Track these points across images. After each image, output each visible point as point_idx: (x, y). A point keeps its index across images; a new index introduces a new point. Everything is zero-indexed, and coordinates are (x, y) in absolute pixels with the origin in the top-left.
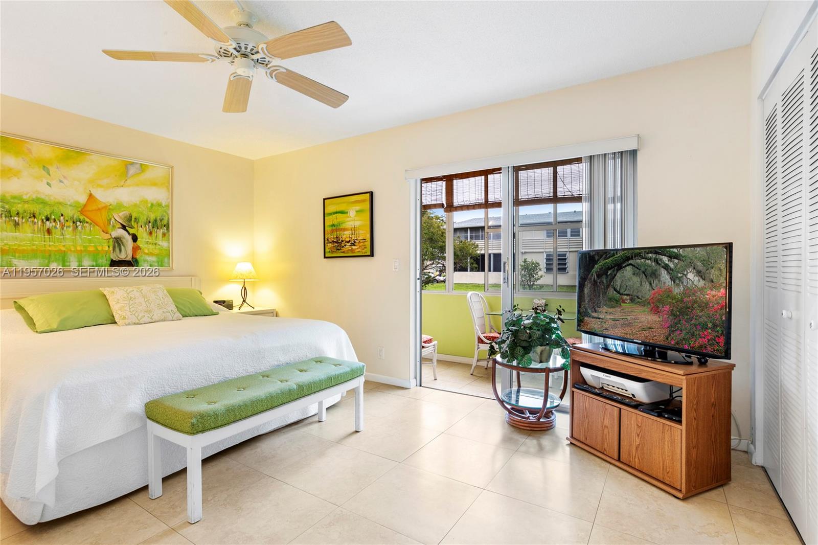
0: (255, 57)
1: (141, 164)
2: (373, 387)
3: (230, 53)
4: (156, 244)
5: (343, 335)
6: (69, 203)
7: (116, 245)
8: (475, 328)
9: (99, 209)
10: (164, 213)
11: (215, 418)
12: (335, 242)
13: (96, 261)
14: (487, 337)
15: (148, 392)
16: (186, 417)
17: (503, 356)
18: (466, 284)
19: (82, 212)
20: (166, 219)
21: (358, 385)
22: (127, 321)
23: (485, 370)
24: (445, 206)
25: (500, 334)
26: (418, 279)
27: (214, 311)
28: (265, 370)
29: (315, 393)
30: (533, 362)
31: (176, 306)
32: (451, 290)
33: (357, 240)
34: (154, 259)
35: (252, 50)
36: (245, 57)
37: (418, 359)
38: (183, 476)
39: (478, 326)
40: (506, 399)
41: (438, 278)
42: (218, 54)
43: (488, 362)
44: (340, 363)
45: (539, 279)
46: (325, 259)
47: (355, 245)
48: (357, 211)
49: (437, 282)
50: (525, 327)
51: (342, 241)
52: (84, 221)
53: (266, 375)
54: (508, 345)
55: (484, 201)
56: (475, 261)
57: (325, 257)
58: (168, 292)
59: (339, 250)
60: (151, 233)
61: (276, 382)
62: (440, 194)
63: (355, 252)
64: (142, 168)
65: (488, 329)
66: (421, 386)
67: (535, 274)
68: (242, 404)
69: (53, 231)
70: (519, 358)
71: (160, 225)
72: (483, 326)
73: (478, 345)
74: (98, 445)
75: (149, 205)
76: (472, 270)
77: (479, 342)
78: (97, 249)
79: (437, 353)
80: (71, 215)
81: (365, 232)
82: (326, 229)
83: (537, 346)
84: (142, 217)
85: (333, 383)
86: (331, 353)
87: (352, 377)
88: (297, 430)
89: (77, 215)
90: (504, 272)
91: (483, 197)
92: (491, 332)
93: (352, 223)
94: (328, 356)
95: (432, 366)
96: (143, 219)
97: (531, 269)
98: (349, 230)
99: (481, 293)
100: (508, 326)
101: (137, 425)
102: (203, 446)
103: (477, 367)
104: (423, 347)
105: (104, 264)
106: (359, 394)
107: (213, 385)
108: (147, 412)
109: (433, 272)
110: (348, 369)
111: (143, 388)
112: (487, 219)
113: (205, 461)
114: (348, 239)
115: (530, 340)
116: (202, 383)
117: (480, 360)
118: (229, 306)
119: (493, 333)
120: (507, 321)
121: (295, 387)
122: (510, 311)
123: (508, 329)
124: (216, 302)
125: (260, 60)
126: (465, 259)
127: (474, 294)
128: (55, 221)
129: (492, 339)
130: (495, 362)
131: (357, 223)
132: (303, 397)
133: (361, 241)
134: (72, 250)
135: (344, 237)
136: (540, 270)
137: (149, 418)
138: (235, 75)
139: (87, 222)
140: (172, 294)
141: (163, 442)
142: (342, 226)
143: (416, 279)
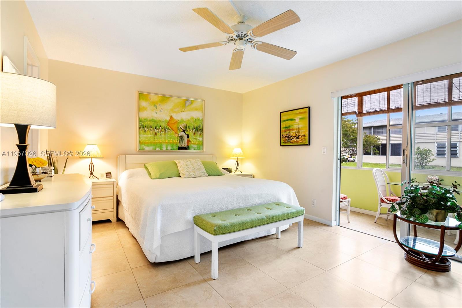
0: (246, 39)
1: (191, 100)
2: (310, 223)
3: (234, 39)
4: (197, 139)
5: (291, 190)
6: (163, 121)
7: (181, 139)
8: (378, 192)
9: (174, 123)
10: (201, 124)
11: (225, 229)
12: (287, 137)
13: (173, 147)
14: (388, 199)
15: (195, 211)
16: (212, 226)
17: (403, 213)
18: (370, 163)
19: (168, 125)
20: (201, 126)
21: (300, 221)
22: (185, 176)
23: (385, 221)
24: (357, 113)
25: (400, 198)
26: (339, 159)
27: (223, 173)
28: (249, 206)
29: (275, 222)
30: (429, 220)
31: (206, 170)
32: (360, 167)
33: (300, 135)
34: (196, 146)
35: (245, 35)
36: (241, 39)
37: (338, 209)
38: (209, 255)
39: (381, 191)
40: (404, 243)
41: (349, 159)
42: (228, 40)
43: (388, 216)
44: (290, 207)
45: (431, 161)
46: (281, 147)
47: (298, 139)
48: (300, 119)
49: (349, 162)
50: (422, 195)
51: (291, 136)
52: (169, 128)
53: (249, 209)
54: (407, 206)
55: (386, 108)
56: (377, 148)
57: (281, 146)
58: (202, 163)
59: (289, 141)
60: (195, 134)
61: (255, 213)
62: (353, 106)
63: (298, 143)
64: (192, 102)
65: (388, 193)
66: (339, 225)
67: (428, 158)
68: (238, 223)
69: (157, 133)
70: (417, 216)
71: (199, 129)
72: (385, 192)
73: (381, 204)
74: (175, 233)
75: (194, 120)
76: (374, 154)
77: (381, 202)
78: (173, 142)
79: (350, 206)
80: (164, 126)
81: (305, 131)
82: (282, 129)
83: (433, 209)
84: (191, 126)
85: (286, 218)
86: (284, 200)
87: (297, 216)
88: (264, 241)
89: (166, 126)
90: (404, 156)
91: (386, 106)
92: (391, 196)
93: (297, 126)
94: (283, 202)
95: (347, 214)
96: (191, 127)
97: (424, 154)
98: (295, 130)
99: (383, 169)
100: (406, 193)
101: (190, 226)
102: (219, 242)
103: (379, 218)
104: (341, 202)
105: (176, 149)
106: (300, 226)
107: (223, 211)
108: (194, 221)
109: (347, 156)
110: (295, 210)
111: (193, 209)
112: (388, 120)
113: (220, 249)
114: (294, 135)
115: (426, 204)
116: (218, 209)
117: (382, 214)
118: (229, 171)
119: (392, 196)
120: (406, 189)
121: (265, 217)
122: (408, 183)
123: (407, 195)
124: (223, 169)
125: (248, 39)
126: (370, 147)
127: (378, 170)
128: (158, 129)
129: (393, 201)
130: (396, 216)
131: (300, 126)
132: (269, 223)
133: (302, 136)
134: (164, 142)
135: (292, 134)
136: (432, 155)
137: (195, 224)
138: (236, 49)
139: (170, 129)
140: (204, 164)
141: (201, 236)
142: (291, 128)
143: (337, 159)
